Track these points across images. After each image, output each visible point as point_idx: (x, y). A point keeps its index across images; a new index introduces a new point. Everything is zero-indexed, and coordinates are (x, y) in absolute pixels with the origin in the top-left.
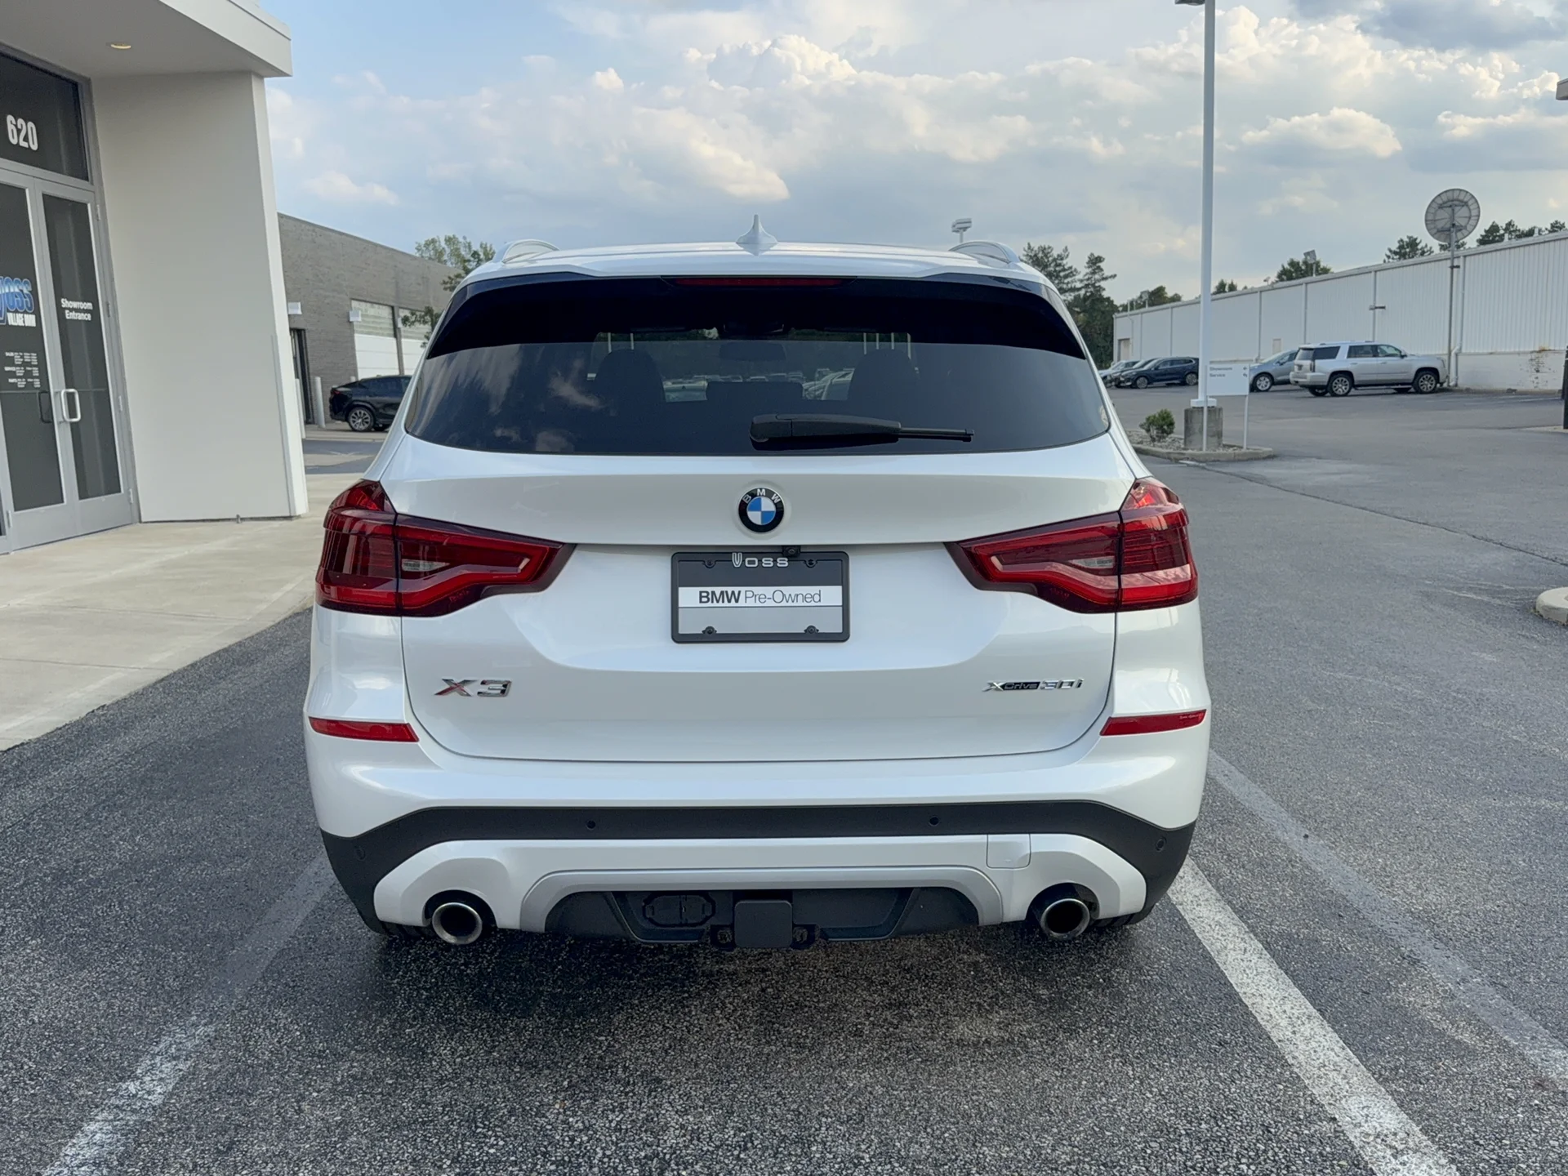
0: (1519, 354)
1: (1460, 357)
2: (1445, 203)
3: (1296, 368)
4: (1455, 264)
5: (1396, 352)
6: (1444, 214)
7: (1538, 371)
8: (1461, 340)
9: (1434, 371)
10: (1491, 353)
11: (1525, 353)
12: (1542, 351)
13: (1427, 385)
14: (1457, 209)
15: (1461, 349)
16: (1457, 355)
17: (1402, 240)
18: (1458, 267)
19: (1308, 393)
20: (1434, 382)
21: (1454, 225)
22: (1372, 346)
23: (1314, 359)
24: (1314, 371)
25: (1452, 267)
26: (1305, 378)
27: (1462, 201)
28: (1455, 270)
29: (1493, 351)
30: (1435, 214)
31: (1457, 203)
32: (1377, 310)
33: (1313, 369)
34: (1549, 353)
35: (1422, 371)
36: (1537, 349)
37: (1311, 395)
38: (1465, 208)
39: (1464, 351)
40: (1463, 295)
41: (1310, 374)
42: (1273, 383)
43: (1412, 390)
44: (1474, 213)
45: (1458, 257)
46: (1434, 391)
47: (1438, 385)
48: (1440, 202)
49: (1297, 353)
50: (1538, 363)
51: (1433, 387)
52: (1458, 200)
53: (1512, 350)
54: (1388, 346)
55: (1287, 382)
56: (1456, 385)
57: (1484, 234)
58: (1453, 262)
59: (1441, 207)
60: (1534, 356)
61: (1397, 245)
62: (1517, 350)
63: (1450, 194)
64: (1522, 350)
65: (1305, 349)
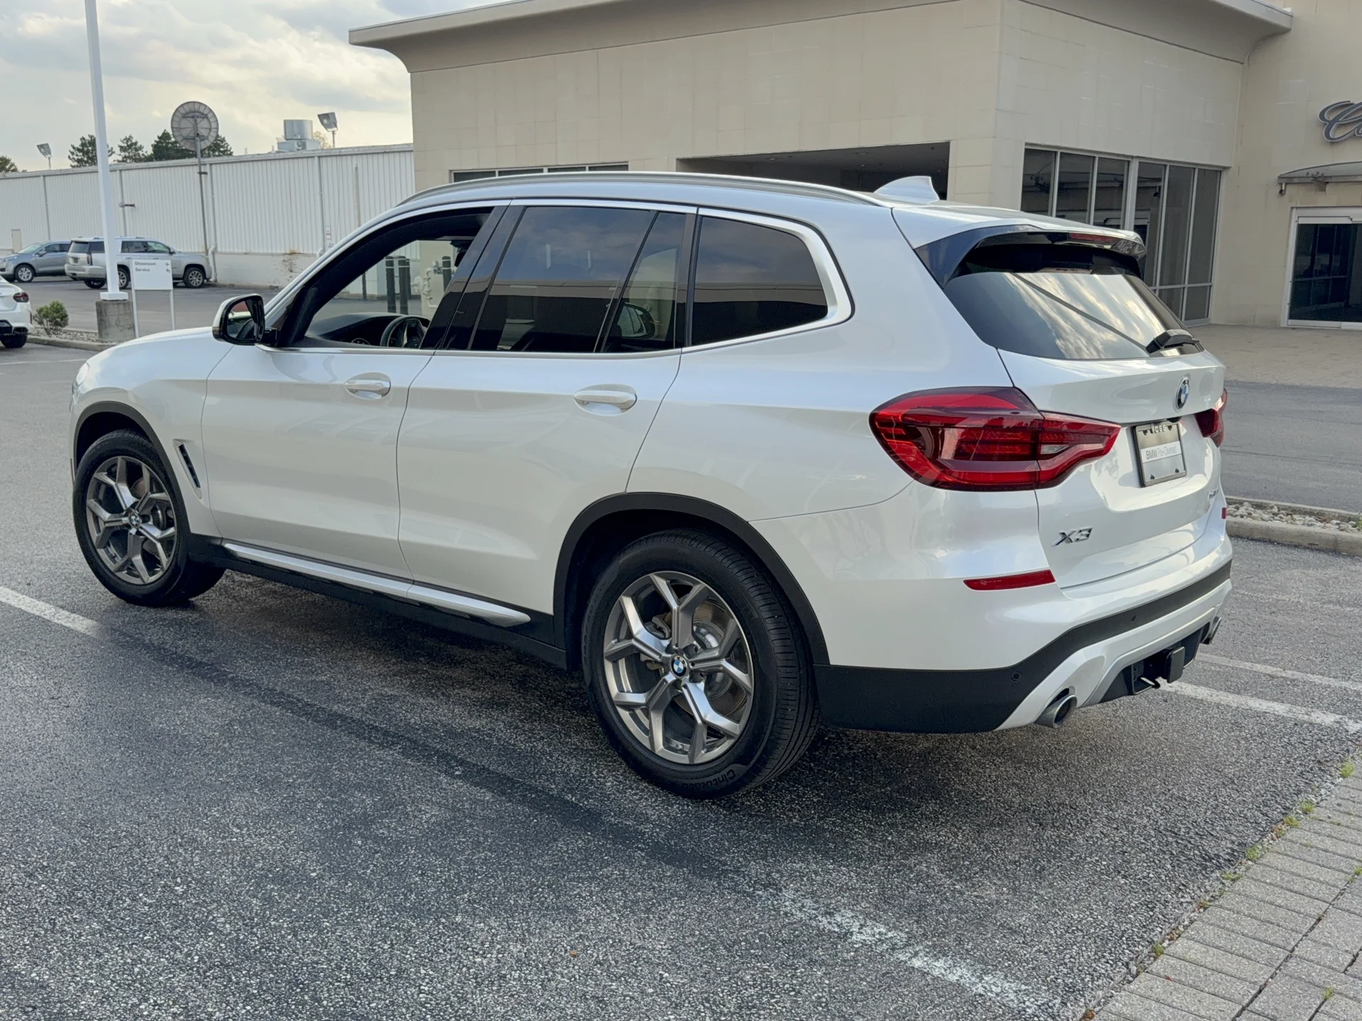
0: (272, 255)
1: (216, 256)
2: (187, 113)
3: (71, 261)
4: (203, 171)
5: (164, 249)
6: (187, 124)
7: (291, 271)
8: (216, 240)
9: (200, 268)
10: (246, 254)
11: (278, 255)
12: (292, 253)
13: (196, 280)
14: (199, 120)
15: (216, 248)
16: (213, 253)
17: (83, 139)
18: (206, 173)
19: (83, 285)
20: (201, 278)
21: (198, 134)
22: (143, 242)
23: (89, 253)
24: (92, 264)
25: (201, 173)
26: (84, 270)
27: (203, 114)
28: (203, 175)
29: (248, 251)
30: (179, 123)
31: (197, 114)
32: (126, 208)
33: (90, 262)
34: (300, 256)
35: (189, 267)
36: (288, 252)
37: (87, 287)
38: (205, 120)
39: (219, 250)
40: (213, 199)
41: (88, 267)
42: (35, 274)
43: (183, 284)
44: (214, 125)
45: (205, 164)
46: (202, 286)
47: (205, 281)
48: (183, 112)
49: (70, 245)
50: (291, 264)
51: (201, 281)
52: (199, 112)
53: (265, 251)
54: (156, 243)
55: (62, 273)
56: (216, 281)
57: (158, 140)
58: (200, 169)
59: (184, 116)
60: (286, 258)
61: (80, 142)
62: (270, 251)
63: (191, 105)
64: (274, 251)
65: (76, 242)
